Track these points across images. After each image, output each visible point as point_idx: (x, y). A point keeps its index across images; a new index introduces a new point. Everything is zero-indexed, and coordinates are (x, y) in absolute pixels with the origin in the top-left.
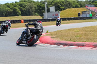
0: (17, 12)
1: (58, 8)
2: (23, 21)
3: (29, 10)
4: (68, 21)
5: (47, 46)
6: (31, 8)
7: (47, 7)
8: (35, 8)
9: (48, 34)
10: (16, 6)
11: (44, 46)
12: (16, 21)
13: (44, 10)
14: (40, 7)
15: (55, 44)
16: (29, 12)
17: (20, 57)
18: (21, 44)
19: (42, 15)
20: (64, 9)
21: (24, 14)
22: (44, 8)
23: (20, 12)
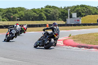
0: (43, 17)
1: (79, 15)
2: (48, 25)
3: (53, 15)
4: (88, 26)
5: (70, 48)
6: (56, 14)
7: (70, 13)
8: (59, 13)
9: (70, 37)
10: (42, 12)
11: (67, 48)
12: (42, 25)
13: (68, 16)
14: (64, 13)
15: (77, 46)
16: (54, 17)
17: (46, 57)
18: (38, 47)
19: (65, 21)
20: (85, 16)
21: (48, 19)
22: (67, 14)
23: (45, 17)
